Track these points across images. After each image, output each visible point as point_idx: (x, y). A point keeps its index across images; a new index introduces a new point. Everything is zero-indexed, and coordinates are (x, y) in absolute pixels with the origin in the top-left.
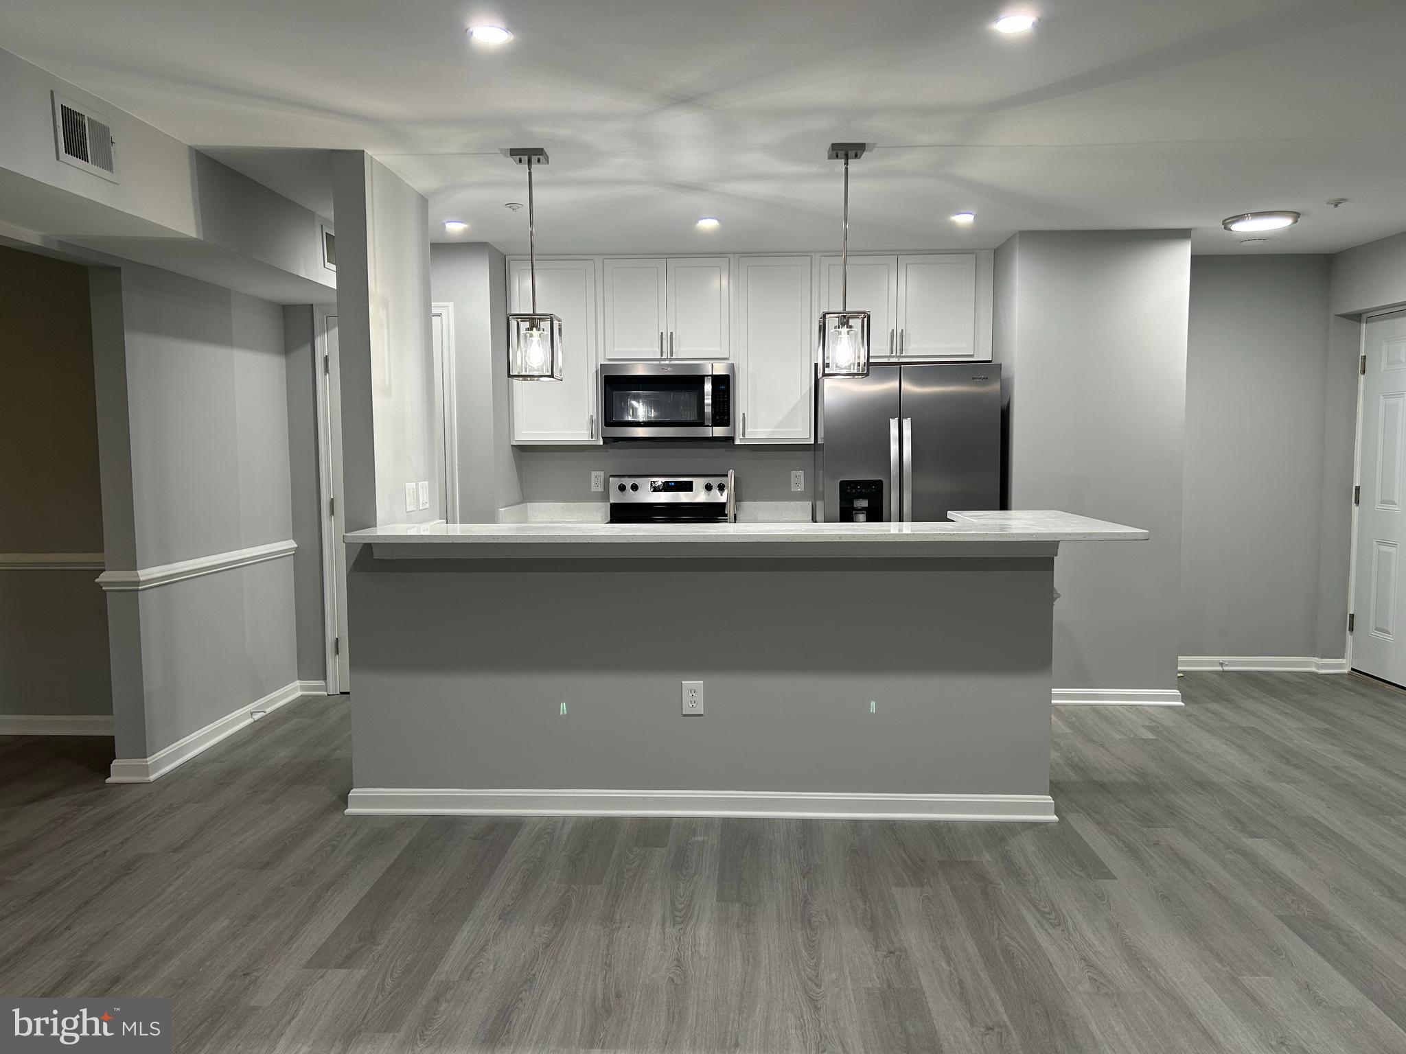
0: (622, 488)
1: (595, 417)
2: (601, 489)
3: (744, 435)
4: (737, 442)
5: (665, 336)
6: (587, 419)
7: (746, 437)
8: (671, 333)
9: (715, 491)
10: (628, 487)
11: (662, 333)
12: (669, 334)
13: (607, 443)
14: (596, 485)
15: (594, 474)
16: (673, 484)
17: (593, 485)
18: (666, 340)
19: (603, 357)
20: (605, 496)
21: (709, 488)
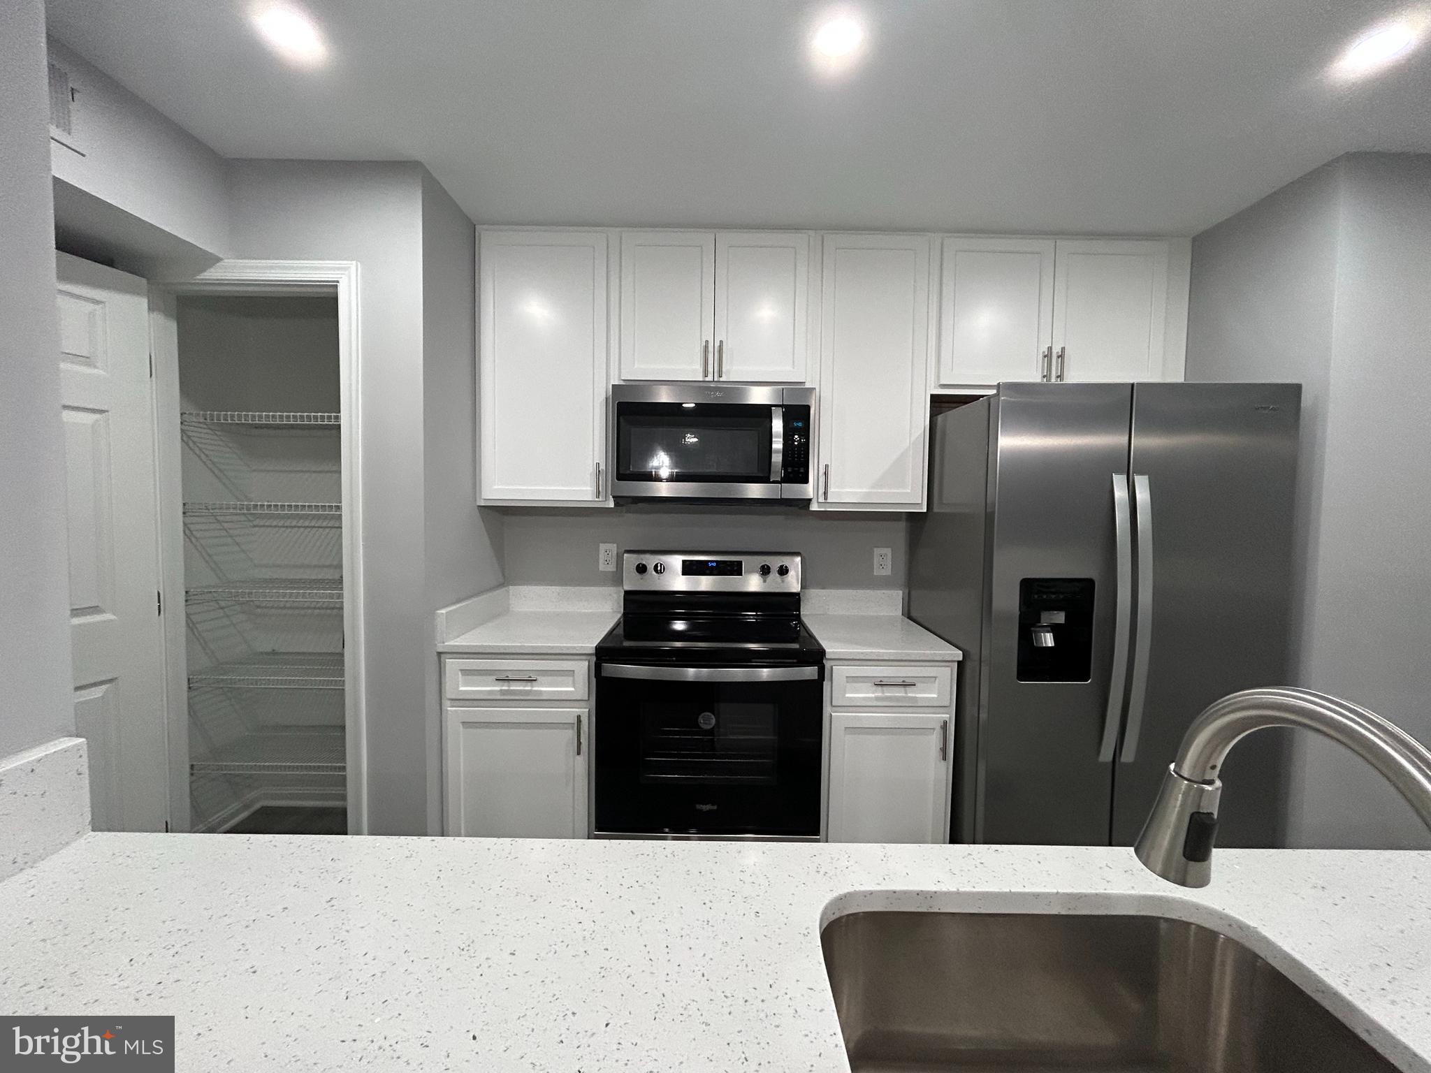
0: (642, 569)
1: (602, 467)
2: (611, 568)
3: (826, 498)
4: (814, 507)
5: (711, 349)
6: (591, 469)
7: (828, 501)
8: (721, 342)
9: (774, 575)
10: (651, 567)
11: (707, 342)
12: (717, 344)
13: (622, 505)
14: (605, 564)
15: (603, 547)
16: (714, 564)
17: (601, 561)
18: (714, 353)
19: (617, 376)
20: (617, 579)
21: (765, 571)
